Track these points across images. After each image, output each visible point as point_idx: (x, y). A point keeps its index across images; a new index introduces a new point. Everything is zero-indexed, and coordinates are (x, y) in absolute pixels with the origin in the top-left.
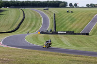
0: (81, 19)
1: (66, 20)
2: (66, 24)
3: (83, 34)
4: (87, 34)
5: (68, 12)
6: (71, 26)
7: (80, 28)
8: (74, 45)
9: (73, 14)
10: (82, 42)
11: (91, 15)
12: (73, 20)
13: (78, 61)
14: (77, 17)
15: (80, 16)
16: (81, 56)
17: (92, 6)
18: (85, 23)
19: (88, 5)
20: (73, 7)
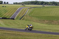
0: (10, 11)
1: (2, 11)
2: (2, 13)
3: (11, 19)
4: (14, 19)
5: (3, 6)
6: (5, 14)
7: (10, 15)
8: (6, 25)
9: (6, 8)
10: (11, 24)
11: (16, 9)
12: (6, 11)
13: (8, 34)
14: (8, 10)
15: (10, 9)
16: (10, 31)
17: (16, 3)
18: (12, 13)
19: (14, 3)
20: (6, 4)
